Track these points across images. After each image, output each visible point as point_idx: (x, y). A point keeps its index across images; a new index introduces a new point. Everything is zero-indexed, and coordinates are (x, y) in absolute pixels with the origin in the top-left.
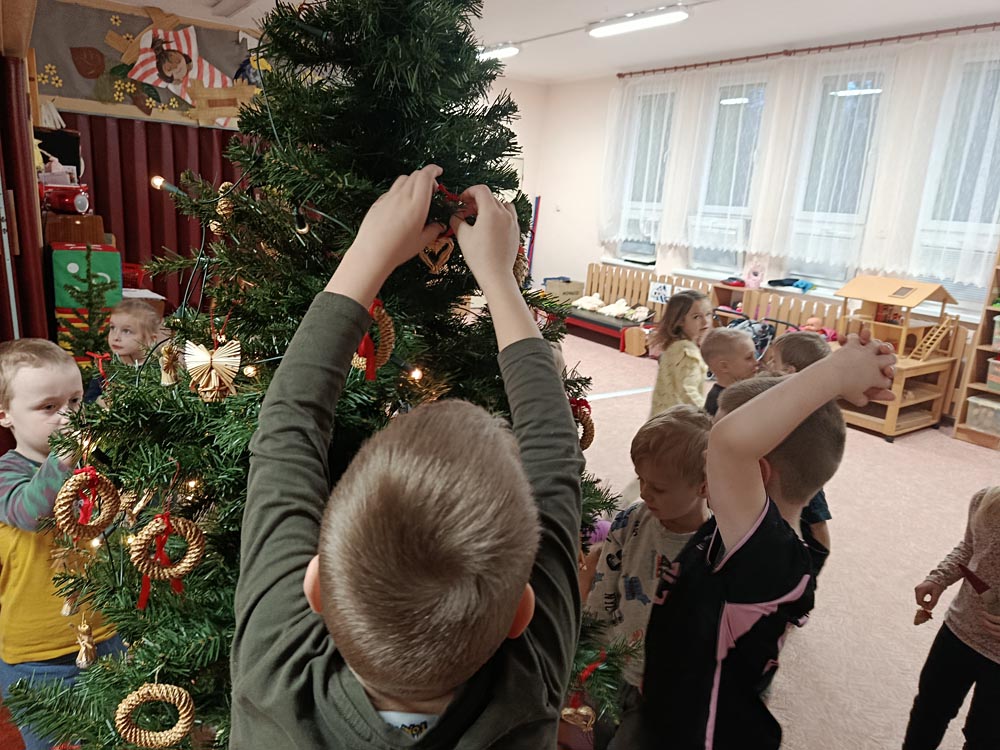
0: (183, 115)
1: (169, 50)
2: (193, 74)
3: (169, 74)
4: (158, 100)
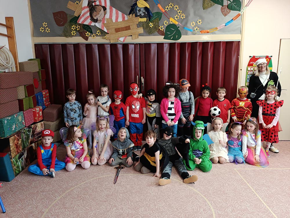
0: (103, 38)
1: (96, 5)
2: (107, 16)
3: (95, 18)
4: (91, 33)
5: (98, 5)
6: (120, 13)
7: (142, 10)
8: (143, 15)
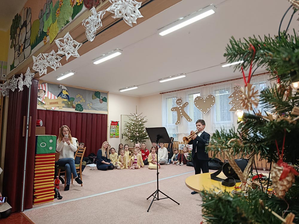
0: (42, 107)
3: (39, 96)
5: (41, 89)
6: (53, 95)
7: (65, 95)
8: (65, 98)
